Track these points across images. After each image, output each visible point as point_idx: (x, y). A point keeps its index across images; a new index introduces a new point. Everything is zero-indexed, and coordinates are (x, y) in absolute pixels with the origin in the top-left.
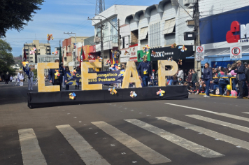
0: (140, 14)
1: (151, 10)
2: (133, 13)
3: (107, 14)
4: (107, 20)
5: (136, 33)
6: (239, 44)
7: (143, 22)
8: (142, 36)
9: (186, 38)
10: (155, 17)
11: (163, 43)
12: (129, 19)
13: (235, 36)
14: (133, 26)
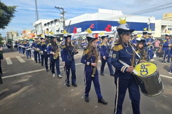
0: (48, 23)
1: (52, 22)
2: (46, 23)
3: (37, 22)
4: (38, 25)
5: (48, 29)
6: (76, 34)
7: (50, 26)
8: (50, 30)
9: (61, 32)
10: (53, 25)
11: (56, 33)
12: (45, 25)
13: (75, 32)
14: (47, 27)
